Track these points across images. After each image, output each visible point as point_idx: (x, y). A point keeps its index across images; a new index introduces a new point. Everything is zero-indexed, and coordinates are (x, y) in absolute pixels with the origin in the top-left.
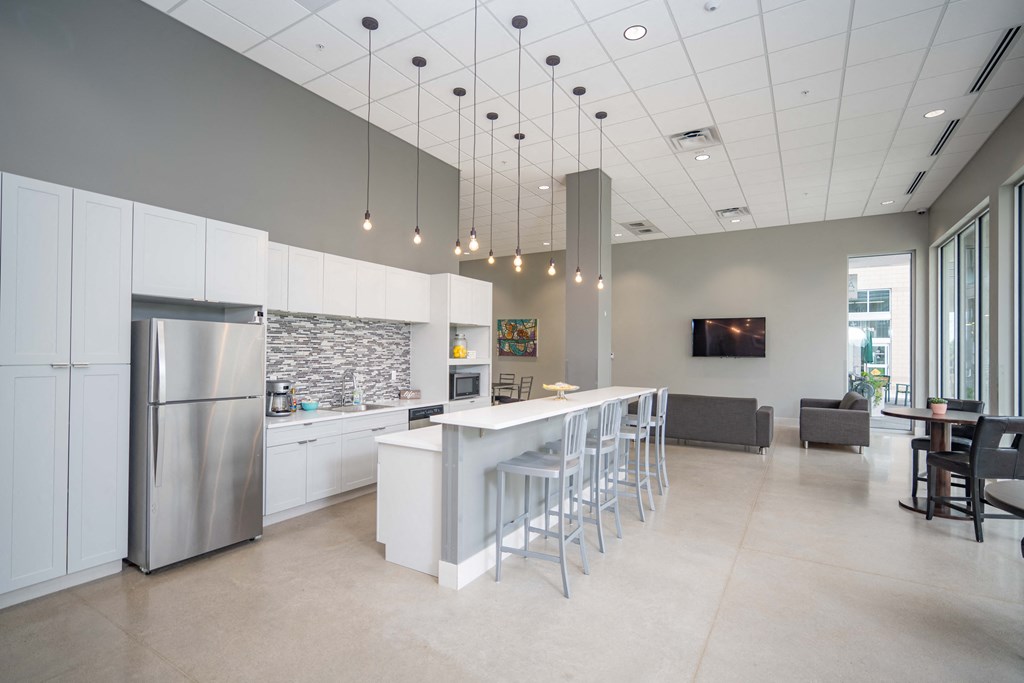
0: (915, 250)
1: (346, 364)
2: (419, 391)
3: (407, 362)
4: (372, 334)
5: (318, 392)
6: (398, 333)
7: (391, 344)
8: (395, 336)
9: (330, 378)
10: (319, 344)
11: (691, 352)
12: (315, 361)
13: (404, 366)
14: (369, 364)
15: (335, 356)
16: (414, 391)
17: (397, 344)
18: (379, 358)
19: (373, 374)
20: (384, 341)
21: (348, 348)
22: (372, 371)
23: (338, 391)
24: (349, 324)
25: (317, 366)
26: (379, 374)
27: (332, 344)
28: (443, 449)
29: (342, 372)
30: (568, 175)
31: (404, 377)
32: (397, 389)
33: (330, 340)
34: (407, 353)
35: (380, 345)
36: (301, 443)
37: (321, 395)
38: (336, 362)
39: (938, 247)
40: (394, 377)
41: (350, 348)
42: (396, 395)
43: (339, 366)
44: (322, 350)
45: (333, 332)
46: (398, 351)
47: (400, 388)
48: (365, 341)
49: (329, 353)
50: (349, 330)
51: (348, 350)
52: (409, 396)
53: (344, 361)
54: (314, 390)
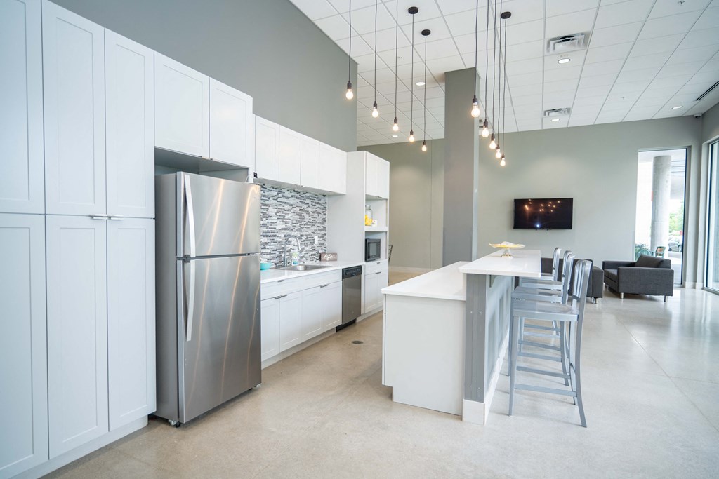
0: (690, 147)
1: (286, 229)
2: (336, 254)
3: (324, 229)
4: (302, 202)
5: (267, 254)
6: (319, 203)
7: (314, 212)
8: (317, 206)
9: (274, 242)
10: (267, 210)
11: (513, 226)
12: (264, 226)
13: (323, 232)
14: (300, 230)
15: (278, 222)
16: (332, 254)
17: (318, 213)
18: (307, 224)
19: (304, 238)
20: (310, 210)
21: (286, 214)
22: (302, 235)
23: (280, 252)
24: (287, 194)
25: (265, 229)
26: (307, 239)
27: (276, 210)
28: (468, 297)
29: (283, 236)
30: (446, 73)
31: (323, 242)
32: (318, 253)
33: (275, 207)
34: (324, 220)
35: (307, 212)
36: (276, 298)
37: (268, 256)
38: (279, 227)
39: (709, 144)
40: (316, 242)
41: (288, 214)
42: (318, 258)
43: (280, 231)
44: (269, 215)
45: (276, 200)
46: (319, 220)
47: (320, 252)
48: (298, 209)
49: (274, 219)
50: (287, 198)
51: (287, 217)
52: (328, 259)
53: (283, 226)
54: (264, 251)
